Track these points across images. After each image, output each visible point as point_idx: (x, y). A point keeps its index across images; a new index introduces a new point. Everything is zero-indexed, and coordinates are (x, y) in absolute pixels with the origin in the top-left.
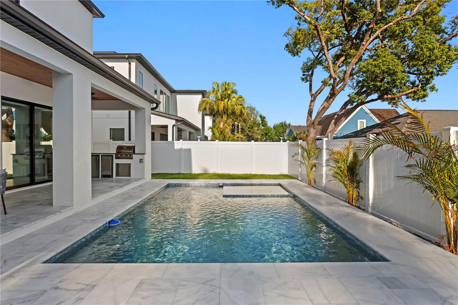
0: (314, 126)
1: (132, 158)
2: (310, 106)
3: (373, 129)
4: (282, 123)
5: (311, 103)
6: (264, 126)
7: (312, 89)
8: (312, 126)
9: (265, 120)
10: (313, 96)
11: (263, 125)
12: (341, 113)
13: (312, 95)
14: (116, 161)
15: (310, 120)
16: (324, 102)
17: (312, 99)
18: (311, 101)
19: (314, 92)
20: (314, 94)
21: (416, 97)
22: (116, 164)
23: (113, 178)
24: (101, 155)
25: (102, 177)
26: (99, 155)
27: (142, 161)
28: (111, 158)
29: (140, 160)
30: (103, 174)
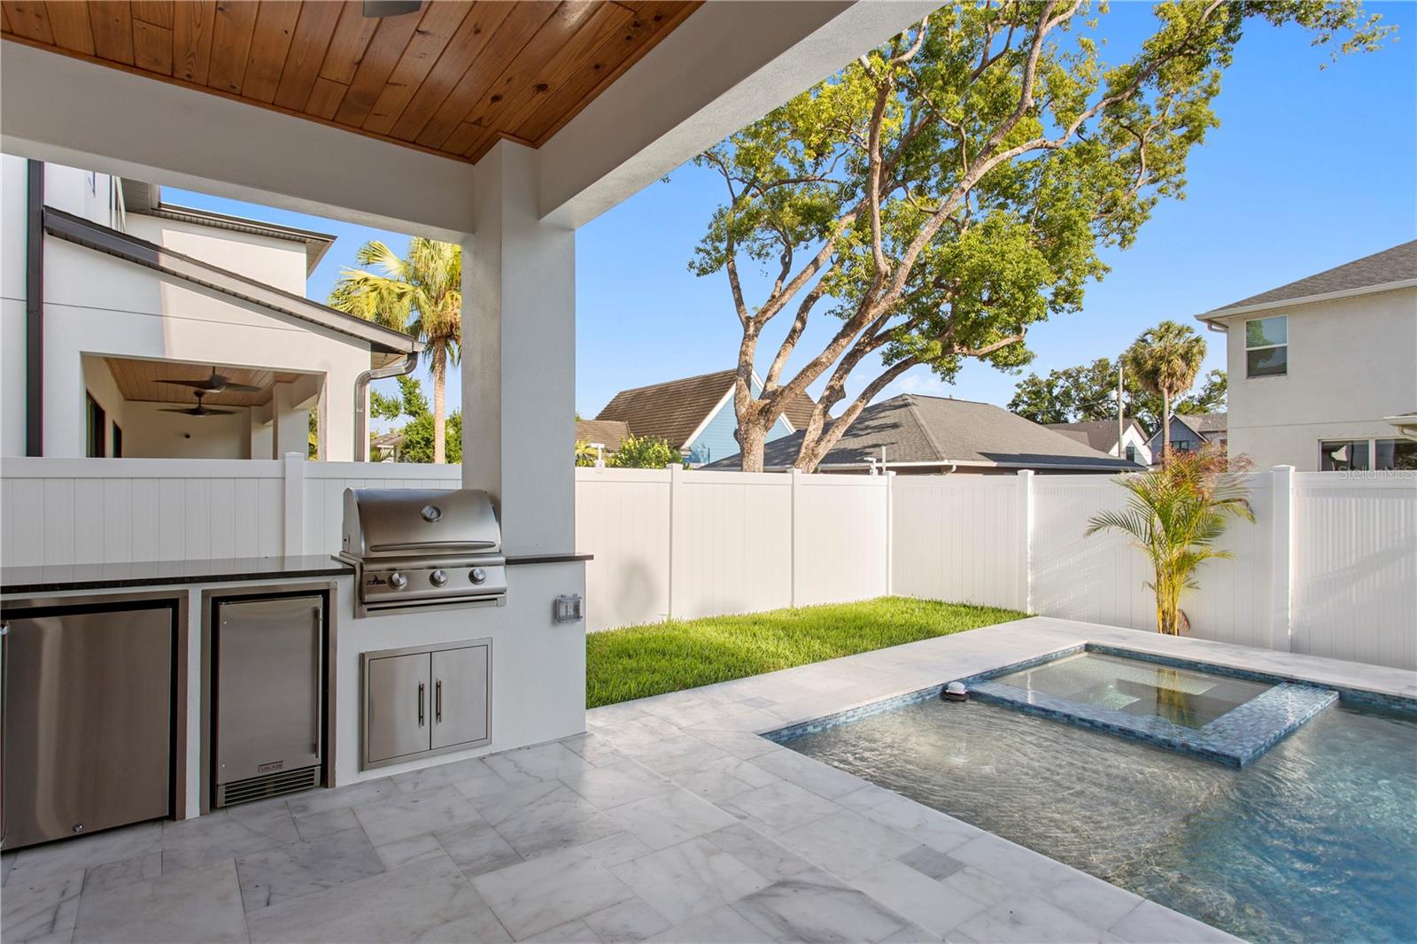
0: (767, 420)
1: (495, 598)
2: (743, 353)
5: (747, 346)
6: (417, 413)
7: (744, 299)
8: (763, 422)
9: (417, 391)
11: (413, 409)
13: (746, 321)
14: (357, 638)
15: (748, 402)
17: (750, 333)
18: (746, 339)
19: (751, 311)
20: (753, 314)
22: (362, 657)
23: (338, 784)
24: (205, 594)
25: (213, 806)
26: (186, 592)
27: (571, 612)
28: (316, 613)
29: (556, 605)
30: (222, 779)
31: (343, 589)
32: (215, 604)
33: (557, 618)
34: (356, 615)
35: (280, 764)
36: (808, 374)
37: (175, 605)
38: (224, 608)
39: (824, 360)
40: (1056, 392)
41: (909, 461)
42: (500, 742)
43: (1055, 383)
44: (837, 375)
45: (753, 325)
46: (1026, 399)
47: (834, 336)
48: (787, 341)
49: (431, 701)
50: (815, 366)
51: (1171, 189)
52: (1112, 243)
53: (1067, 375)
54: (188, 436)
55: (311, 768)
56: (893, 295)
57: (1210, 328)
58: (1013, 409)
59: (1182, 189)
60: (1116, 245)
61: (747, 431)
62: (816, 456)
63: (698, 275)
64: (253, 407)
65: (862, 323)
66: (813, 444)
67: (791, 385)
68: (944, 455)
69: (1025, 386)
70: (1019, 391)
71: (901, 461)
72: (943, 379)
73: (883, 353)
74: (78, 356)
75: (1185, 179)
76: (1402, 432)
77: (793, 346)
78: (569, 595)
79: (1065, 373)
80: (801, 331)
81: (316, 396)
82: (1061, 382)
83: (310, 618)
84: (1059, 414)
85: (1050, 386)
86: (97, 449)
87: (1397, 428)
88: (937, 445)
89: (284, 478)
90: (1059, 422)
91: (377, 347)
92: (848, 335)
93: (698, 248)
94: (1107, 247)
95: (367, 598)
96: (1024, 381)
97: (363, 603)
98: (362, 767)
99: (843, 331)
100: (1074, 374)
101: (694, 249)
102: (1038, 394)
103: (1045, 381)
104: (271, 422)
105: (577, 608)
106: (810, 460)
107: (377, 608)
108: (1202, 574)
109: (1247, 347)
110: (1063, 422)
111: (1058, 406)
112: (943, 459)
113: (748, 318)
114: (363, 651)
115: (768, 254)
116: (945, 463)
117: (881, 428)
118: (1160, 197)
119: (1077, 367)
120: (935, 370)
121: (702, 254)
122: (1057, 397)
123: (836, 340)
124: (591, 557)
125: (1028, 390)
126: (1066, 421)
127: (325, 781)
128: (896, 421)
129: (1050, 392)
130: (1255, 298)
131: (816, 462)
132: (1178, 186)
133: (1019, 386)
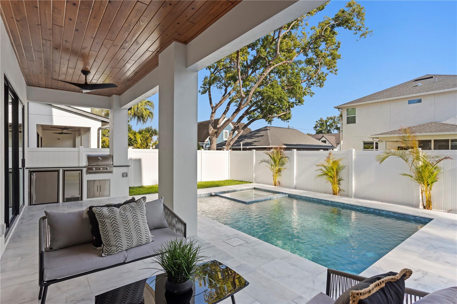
0: (217, 135)
1: (111, 172)
3: (244, 139)
4: (148, 128)
5: (213, 115)
7: (212, 102)
8: (215, 135)
10: (214, 108)
12: (237, 126)
13: (212, 108)
14: (86, 177)
15: (212, 130)
16: (223, 114)
17: (213, 111)
18: (212, 113)
19: (214, 105)
20: (214, 106)
21: (285, 118)
22: (88, 181)
23: (84, 200)
24: (63, 170)
25: (64, 202)
26: (60, 170)
27: (126, 175)
28: (80, 173)
29: (123, 174)
30: (65, 197)
31: (85, 170)
32: (64, 171)
33: (123, 176)
34: (87, 174)
35: (74, 196)
36: (227, 123)
37: (58, 171)
38: (66, 172)
39: (230, 119)
40: (328, 124)
41: (262, 146)
42: (112, 196)
43: (328, 121)
44: (237, 123)
45: (214, 109)
46: (319, 126)
47: (233, 113)
48: (224, 113)
49: (100, 189)
50: (228, 120)
51: (334, 71)
52: (318, 86)
53: (331, 118)
54: (59, 139)
55: (79, 197)
56: (248, 102)
57: (339, 110)
58: (315, 129)
59: (337, 72)
60: (319, 87)
61: (211, 138)
62: (230, 145)
63: (201, 94)
64: (76, 132)
65: (240, 110)
66: (229, 141)
67: (223, 126)
68: (271, 144)
69: (319, 122)
70: (317, 123)
71: (260, 146)
72: (268, 123)
73: (247, 117)
74: (36, 125)
75: (337, 69)
76: (373, 140)
77: (225, 115)
78: (125, 172)
79: (330, 118)
80: (228, 111)
81: (89, 132)
82: (330, 121)
83: (79, 174)
84: (329, 130)
85: (326, 122)
86: (38, 146)
87: (372, 138)
88: (270, 141)
89: (79, 152)
90: (329, 133)
91: (102, 121)
92: (236, 112)
93: (201, 87)
94: (317, 87)
95: (88, 171)
96: (319, 120)
97: (88, 173)
98: (88, 198)
99: (235, 111)
100: (333, 118)
101: (200, 87)
102: (322, 124)
103: (325, 120)
104: (80, 136)
105: (127, 175)
106: (228, 146)
107: (90, 173)
108: (282, 173)
109: (347, 116)
110: (330, 133)
111: (329, 128)
112: (270, 145)
113: (213, 107)
114: (88, 180)
115: (222, 88)
116: (271, 146)
117: (258, 136)
118: (330, 73)
119: (334, 116)
120: (266, 121)
121: (202, 88)
122: (329, 125)
123: (233, 114)
124: (130, 166)
125: (319, 123)
126: (331, 133)
127: (81, 200)
128: (263, 135)
129: (326, 124)
130: (349, 102)
131: (230, 146)
132: (336, 71)
133: (317, 122)
